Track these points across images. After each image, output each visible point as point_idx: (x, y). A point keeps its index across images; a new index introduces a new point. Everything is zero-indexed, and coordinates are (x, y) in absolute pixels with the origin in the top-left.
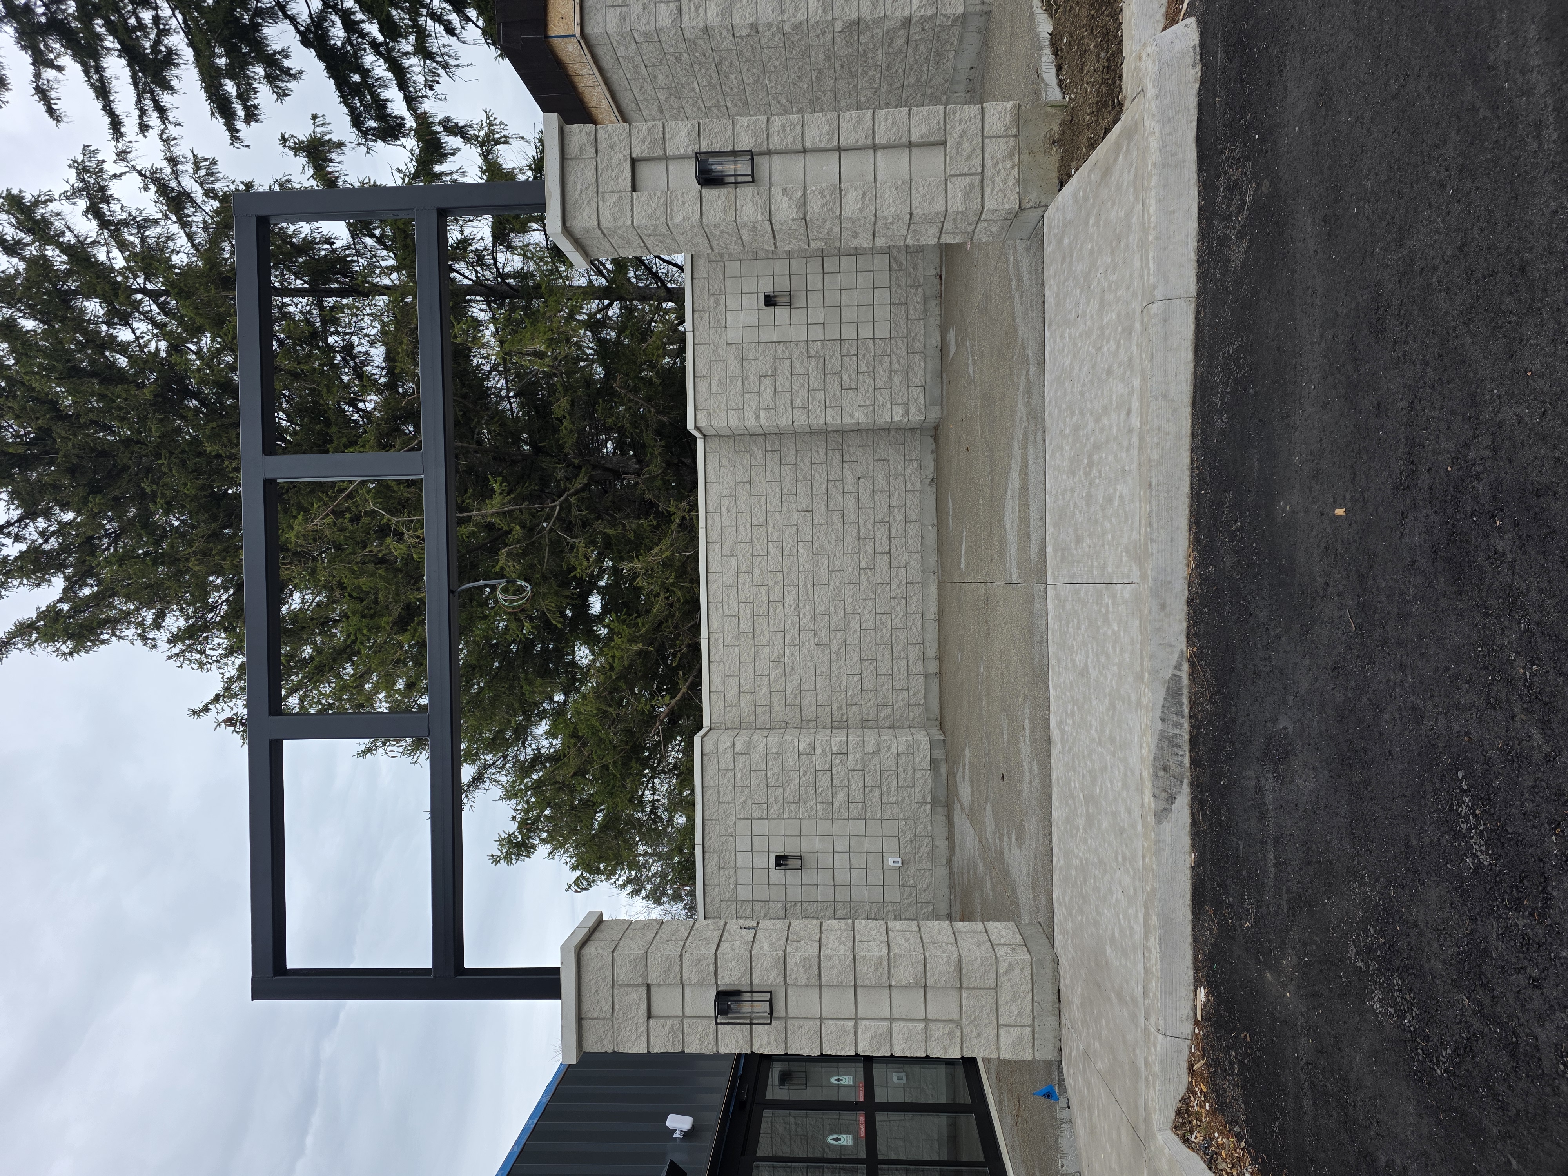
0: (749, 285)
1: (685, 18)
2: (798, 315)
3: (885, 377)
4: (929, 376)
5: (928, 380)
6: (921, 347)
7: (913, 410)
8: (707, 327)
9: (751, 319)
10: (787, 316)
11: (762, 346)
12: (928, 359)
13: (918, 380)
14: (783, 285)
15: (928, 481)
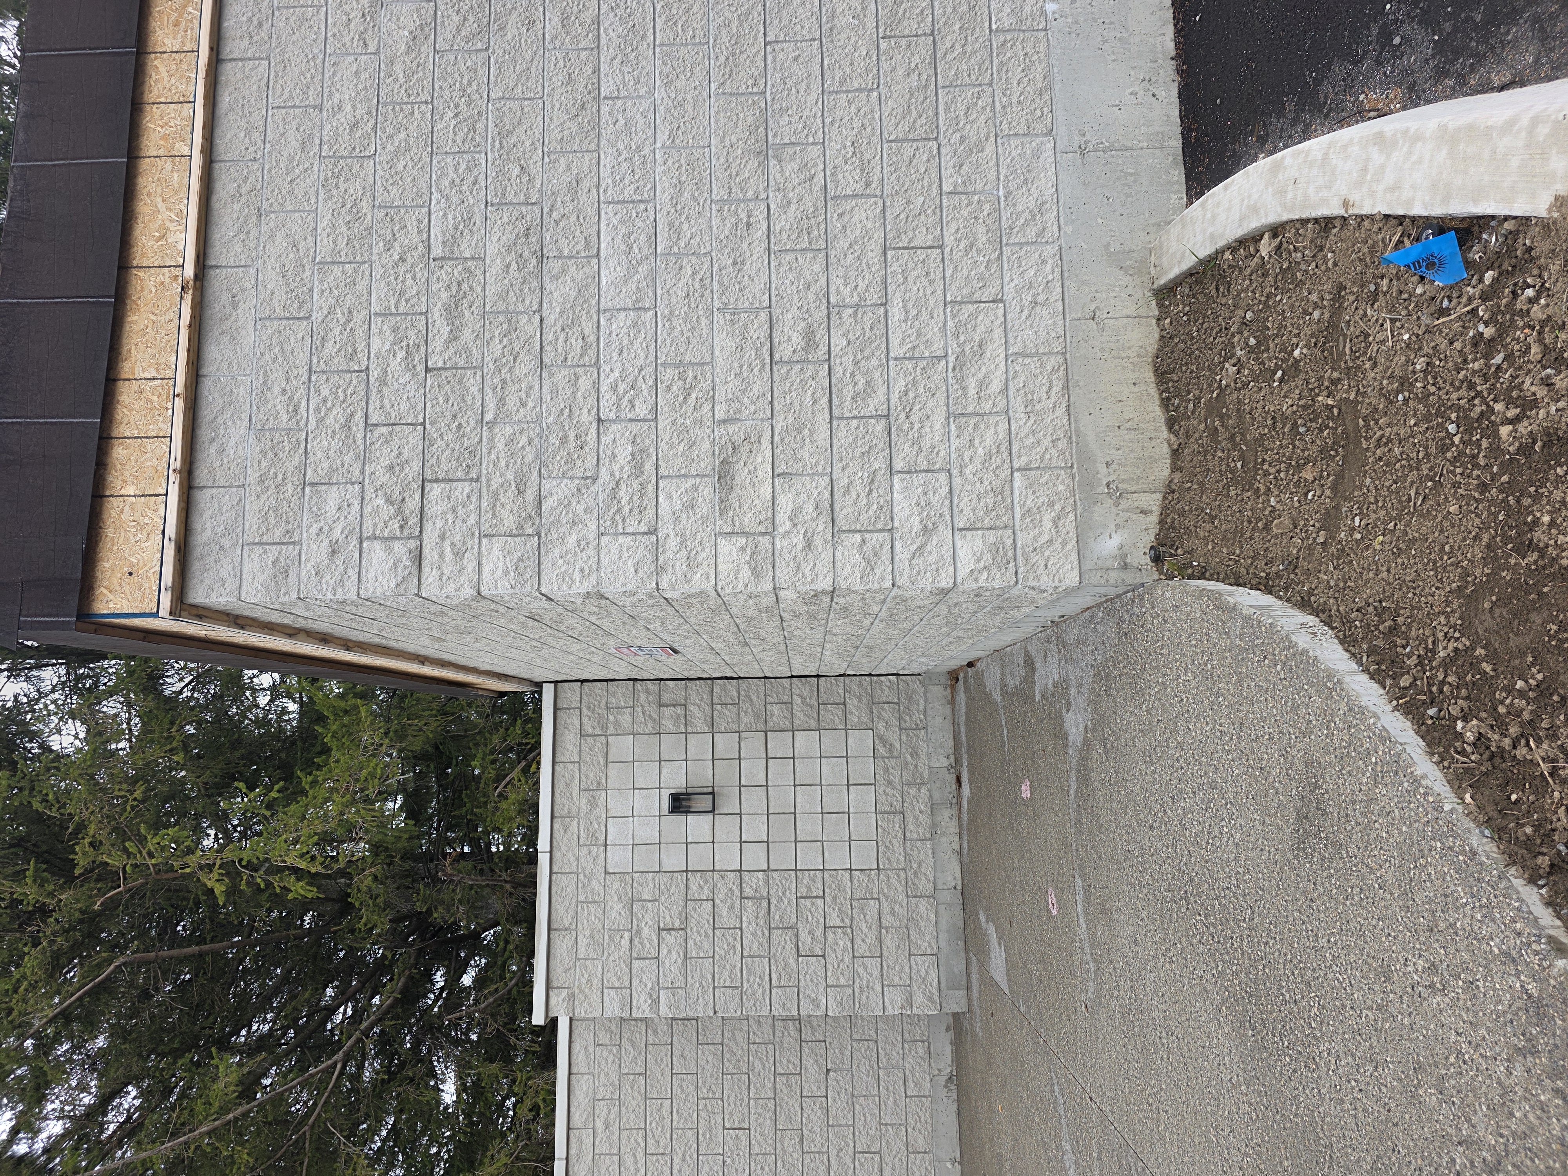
0: (646, 775)
1: (430, 576)
2: (726, 827)
3: (871, 938)
4: (943, 937)
5: (942, 944)
6: (930, 886)
7: (919, 998)
8: (574, 843)
9: (648, 832)
10: (708, 827)
11: (665, 878)
12: (942, 908)
13: (926, 942)
14: (702, 776)
15: (942, 1080)
